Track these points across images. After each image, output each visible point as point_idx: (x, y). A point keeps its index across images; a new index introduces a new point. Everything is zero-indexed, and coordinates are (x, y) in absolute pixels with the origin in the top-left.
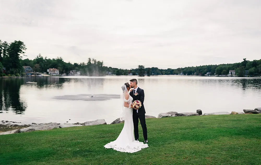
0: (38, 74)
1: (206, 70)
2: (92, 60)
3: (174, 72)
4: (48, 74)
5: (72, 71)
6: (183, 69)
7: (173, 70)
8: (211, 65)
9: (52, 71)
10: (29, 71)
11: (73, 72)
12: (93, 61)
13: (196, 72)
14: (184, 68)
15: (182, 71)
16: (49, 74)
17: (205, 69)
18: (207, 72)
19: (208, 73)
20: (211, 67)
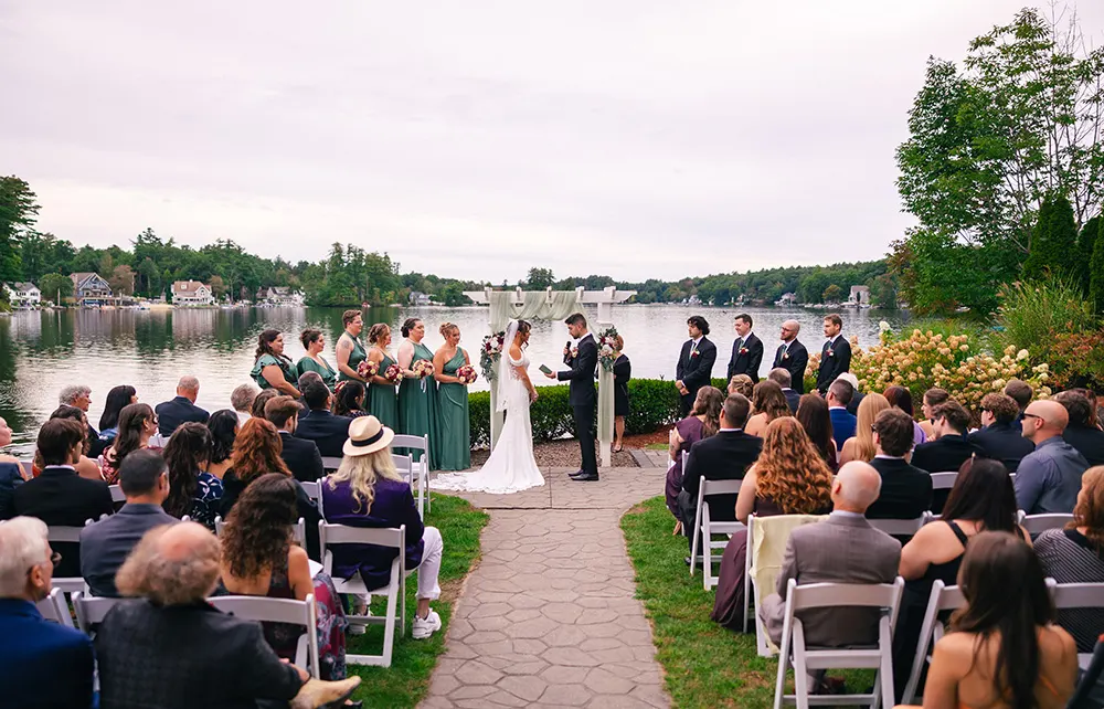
0: (126, 303)
1: (778, 286)
2: (346, 250)
3: (669, 291)
4: (171, 303)
5: (275, 292)
6: (702, 281)
7: (665, 286)
8: (799, 267)
9: (185, 290)
10: (95, 293)
11: (275, 296)
12: (352, 254)
13: (744, 292)
14: (705, 279)
15: (695, 289)
16: (174, 301)
17: (774, 283)
18: (783, 294)
19: (785, 297)
20: (798, 274)
